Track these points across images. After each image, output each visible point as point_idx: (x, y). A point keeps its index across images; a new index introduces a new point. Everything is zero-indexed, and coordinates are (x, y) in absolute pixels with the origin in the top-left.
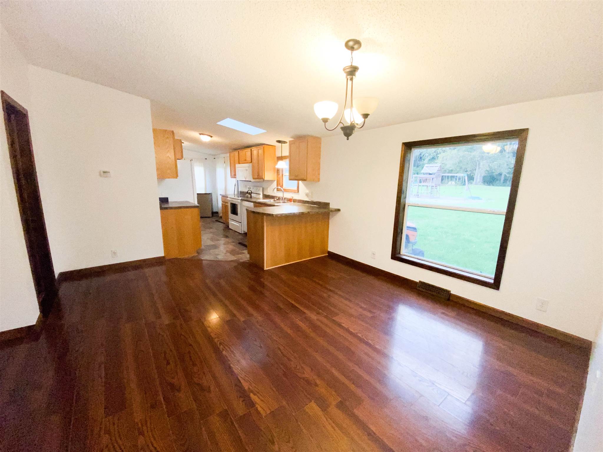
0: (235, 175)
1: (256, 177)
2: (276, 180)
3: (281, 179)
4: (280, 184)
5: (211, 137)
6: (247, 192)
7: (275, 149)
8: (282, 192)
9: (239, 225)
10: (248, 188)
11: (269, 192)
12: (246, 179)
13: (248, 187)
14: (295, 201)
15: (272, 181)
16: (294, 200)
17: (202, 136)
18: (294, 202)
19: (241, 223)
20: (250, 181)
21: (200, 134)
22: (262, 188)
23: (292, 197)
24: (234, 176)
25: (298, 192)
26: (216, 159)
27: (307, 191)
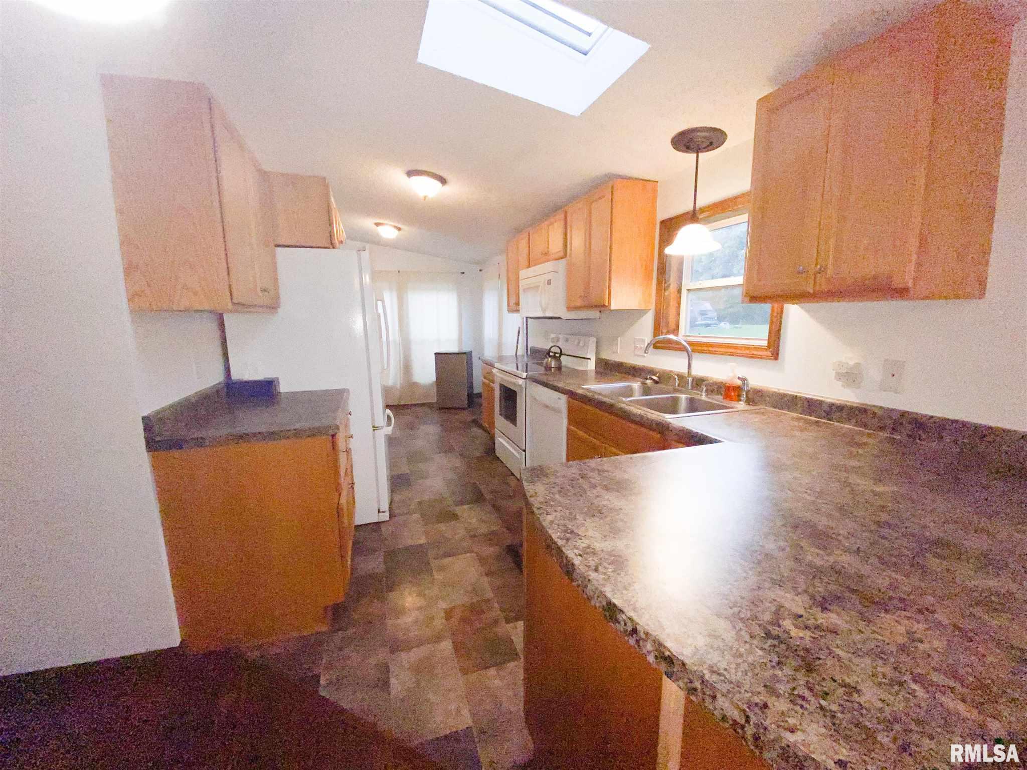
0: (518, 304)
1: (579, 303)
2: (653, 307)
3: (673, 303)
4: (667, 324)
5: (443, 181)
6: (549, 351)
7: (655, 191)
8: (685, 354)
9: (518, 457)
10: (552, 339)
11: (623, 354)
12: (544, 310)
13: (553, 336)
14: (756, 397)
15: (631, 315)
16: (748, 392)
17: (416, 180)
18: (749, 401)
19: (525, 451)
20: (559, 318)
21: (410, 173)
22: (595, 339)
23: (744, 380)
24: (515, 307)
25: (776, 356)
26: (483, 272)
27: (849, 357)
